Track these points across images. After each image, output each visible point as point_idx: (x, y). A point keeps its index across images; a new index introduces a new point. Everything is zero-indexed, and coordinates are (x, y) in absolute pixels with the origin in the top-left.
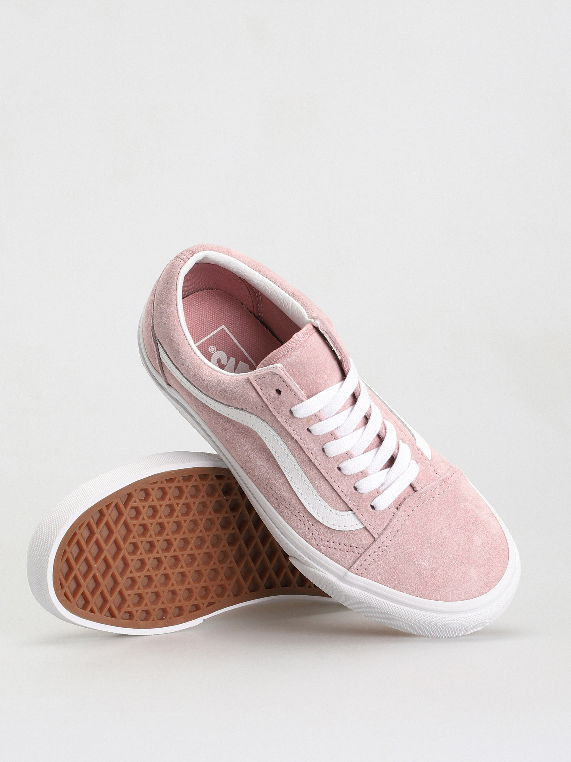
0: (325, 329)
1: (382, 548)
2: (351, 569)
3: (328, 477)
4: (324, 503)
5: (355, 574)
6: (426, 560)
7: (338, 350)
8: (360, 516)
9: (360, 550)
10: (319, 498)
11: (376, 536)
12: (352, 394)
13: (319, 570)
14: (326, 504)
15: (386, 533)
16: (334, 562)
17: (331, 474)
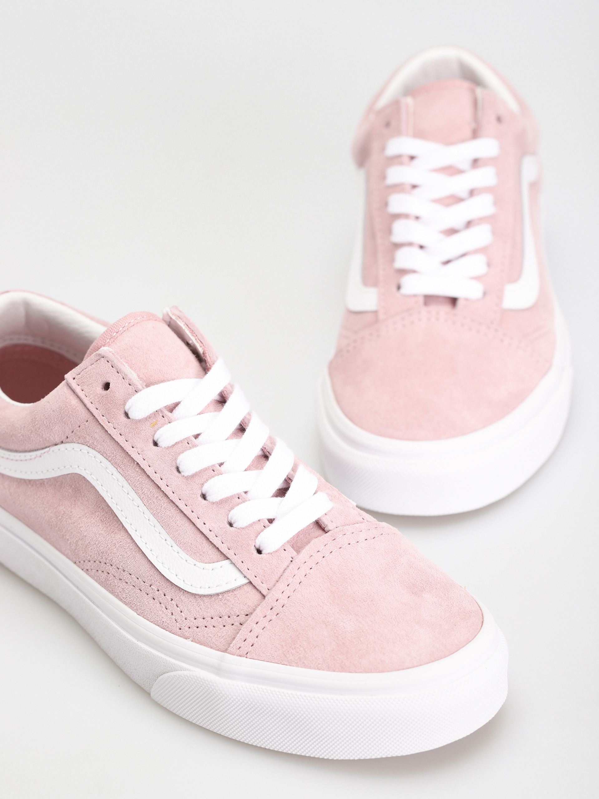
0: (178, 313)
1: (276, 609)
2: (229, 649)
3: (187, 511)
4: (183, 555)
5: (237, 656)
6: (346, 620)
7: (197, 339)
8: (239, 565)
9: (242, 618)
10: (176, 548)
11: (264, 592)
12: (219, 394)
13: (185, 669)
14: (187, 557)
15: (281, 586)
16: (205, 647)
17: (191, 505)
